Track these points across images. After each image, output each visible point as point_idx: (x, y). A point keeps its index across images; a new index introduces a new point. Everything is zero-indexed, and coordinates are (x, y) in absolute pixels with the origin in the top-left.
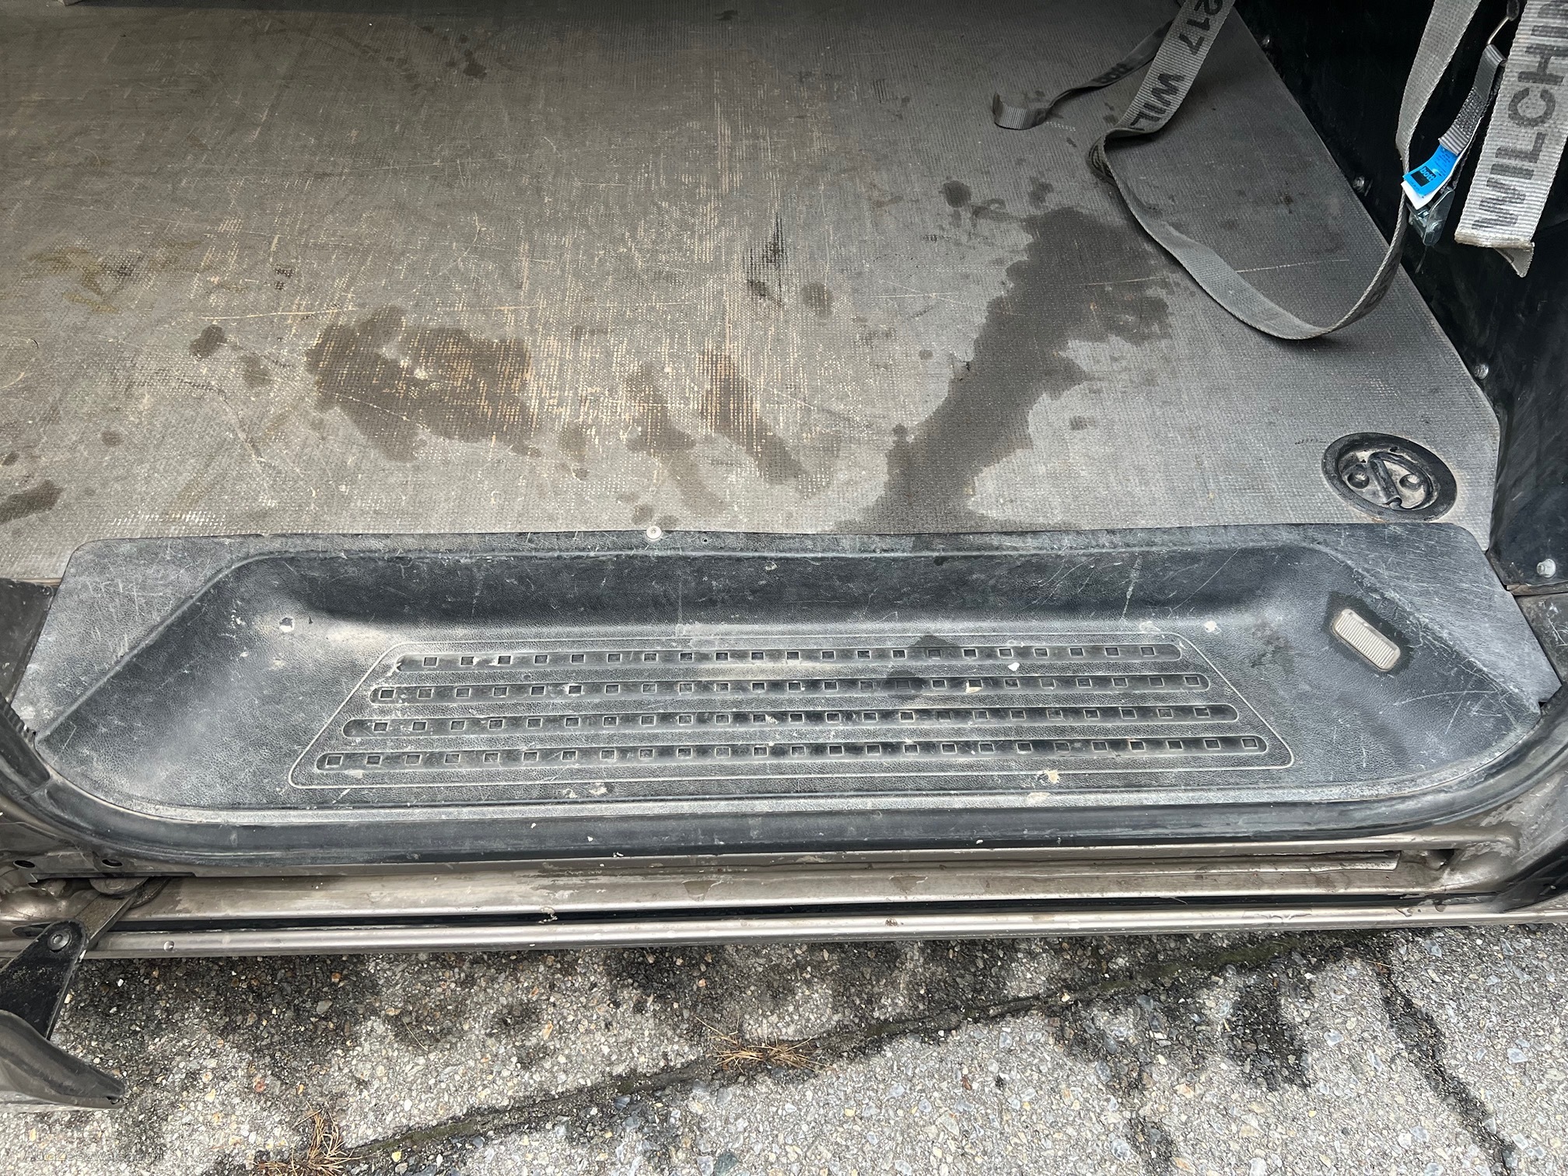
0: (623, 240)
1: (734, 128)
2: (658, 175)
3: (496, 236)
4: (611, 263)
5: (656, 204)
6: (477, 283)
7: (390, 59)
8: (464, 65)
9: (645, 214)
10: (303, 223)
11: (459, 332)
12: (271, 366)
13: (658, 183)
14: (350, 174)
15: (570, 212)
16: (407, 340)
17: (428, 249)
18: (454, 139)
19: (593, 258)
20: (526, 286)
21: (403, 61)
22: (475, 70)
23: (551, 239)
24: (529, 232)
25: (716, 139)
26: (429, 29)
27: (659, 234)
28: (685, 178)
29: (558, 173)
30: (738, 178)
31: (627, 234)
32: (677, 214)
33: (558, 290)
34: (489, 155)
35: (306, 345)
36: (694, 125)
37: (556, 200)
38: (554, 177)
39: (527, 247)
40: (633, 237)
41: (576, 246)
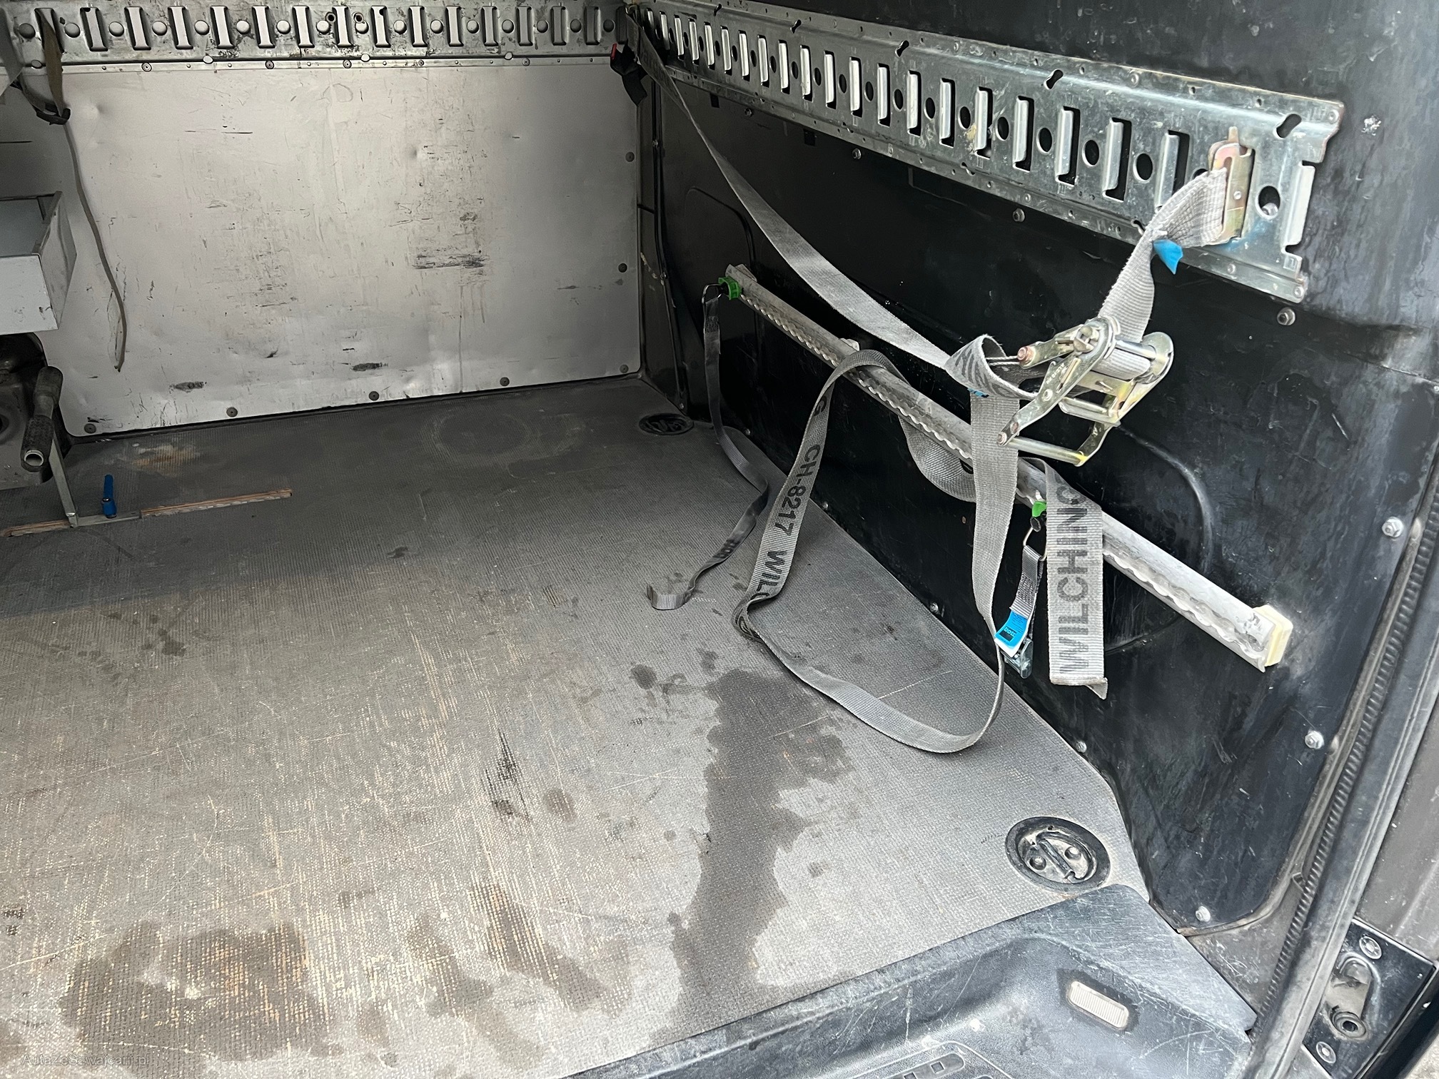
0: (363, 789)
1: (437, 657)
2: (379, 717)
3: (236, 816)
4: (358, 816)
5: (385, 746)
6: (229, 873)
7: (82, 654)
8: (161, 645)
9: (378, 758)
10: (23, 852)
11: (223, 933)
12: (22, 1030)
13: (381, 725)
14: (65, 784)
15: (304, 773)
16: (168, 958)
17: (168, 849)
18: (168, 722)
19: (339, 816)
20: (280, 863)
21: (96, 654)
22: (173, 648)
23: (293, 806)
24: (268, 804)
25: (422, 670)
26: (116, 616)
27: (396, 775)
28: (406, 714)
29: (281, 733)
30: (453, 703)
31: (366, 782)
32: (408, 752)
33: (314, 857)
34: (208, 732)
35: (56, 993)
36: (398, 660)
37: (287, 764)
38: (279, 740)
39: (271, 820)
40: (372, 784)
41: (319, 808)
